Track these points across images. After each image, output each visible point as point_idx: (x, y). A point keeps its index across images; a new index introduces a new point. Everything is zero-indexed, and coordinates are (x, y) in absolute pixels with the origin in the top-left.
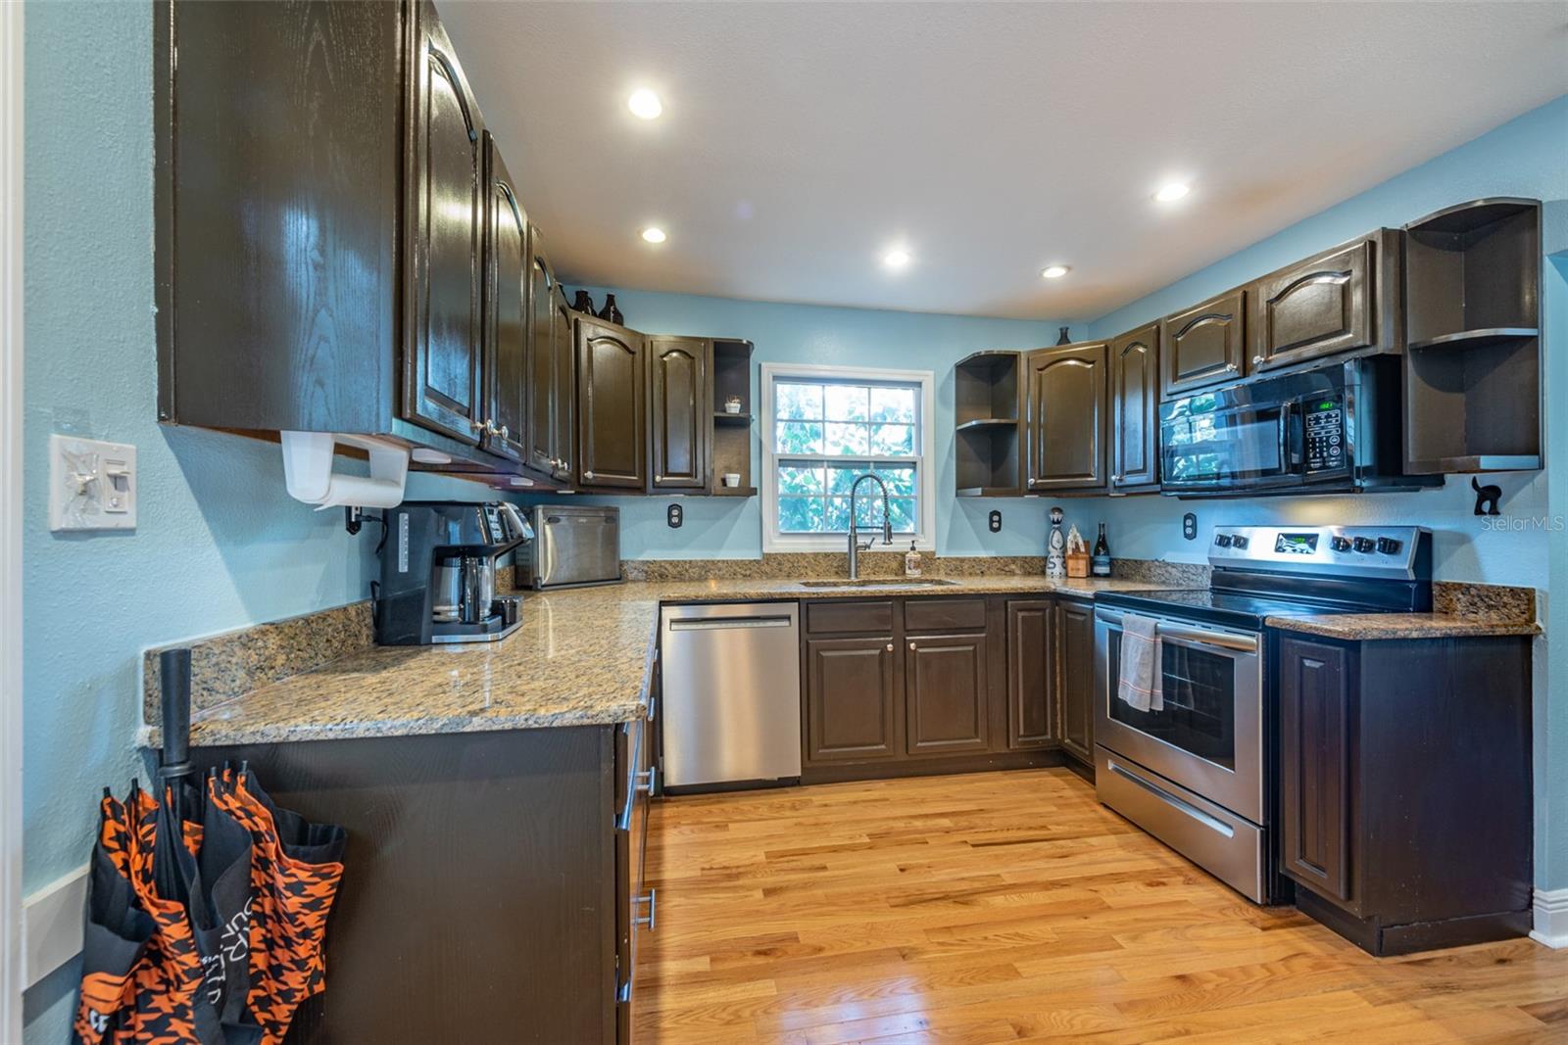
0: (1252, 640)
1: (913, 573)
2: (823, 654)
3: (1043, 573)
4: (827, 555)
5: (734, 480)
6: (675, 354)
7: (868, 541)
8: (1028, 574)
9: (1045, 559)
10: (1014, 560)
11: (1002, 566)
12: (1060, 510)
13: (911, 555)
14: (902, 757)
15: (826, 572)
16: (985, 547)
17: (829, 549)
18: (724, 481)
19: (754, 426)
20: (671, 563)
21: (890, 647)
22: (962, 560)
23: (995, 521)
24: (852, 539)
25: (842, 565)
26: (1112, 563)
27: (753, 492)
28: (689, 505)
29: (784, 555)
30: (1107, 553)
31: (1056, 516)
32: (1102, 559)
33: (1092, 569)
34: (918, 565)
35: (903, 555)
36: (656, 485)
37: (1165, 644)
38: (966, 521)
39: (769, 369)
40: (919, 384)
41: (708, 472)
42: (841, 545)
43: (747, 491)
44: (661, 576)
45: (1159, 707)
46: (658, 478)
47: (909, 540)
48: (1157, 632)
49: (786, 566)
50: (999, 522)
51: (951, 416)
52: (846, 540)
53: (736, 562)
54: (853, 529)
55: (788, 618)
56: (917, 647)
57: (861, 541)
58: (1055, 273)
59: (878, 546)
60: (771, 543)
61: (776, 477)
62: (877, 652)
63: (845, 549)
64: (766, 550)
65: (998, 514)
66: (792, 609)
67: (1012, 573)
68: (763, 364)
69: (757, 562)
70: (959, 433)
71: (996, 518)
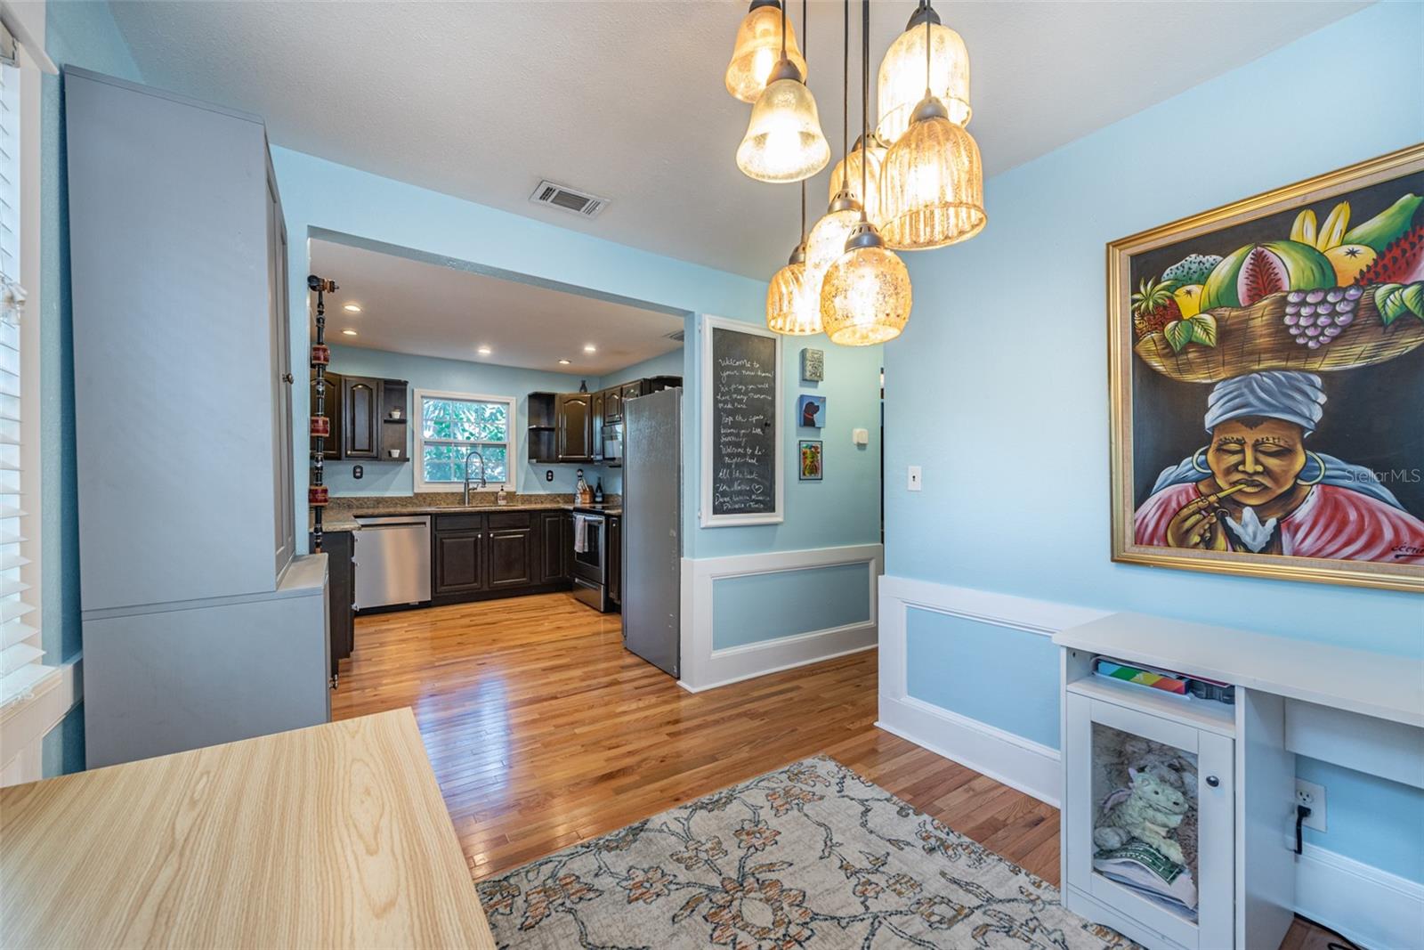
0: (602, 518)
1: (502, 502)
2: (444, 540)
3: (574, 502)
4: (453, 494)
5: (396, 453)
6: (360, 387)
7: (475, 486)
8: (566, 502)
9: (575, 495)
10: (559, 495)
11: (554, 498)
12: (581, 470)
13: (501, 493)
14: (486, 588)
15: (453, 503)
16: (544, 489)
17: (455, 491)
18: (390, 453)
19: (409, 423)
20: (355, 498)
21: (480, 536)
22: (531, 496)
23: (550, 476)
24: (467, 484)
25: (461, 498)
26: (603, 496)
27: (408, 460)
28: (368, 467)
29: (427, 494)
30: (601, 491)
31: (580, 473)
32: (599, 494)
33: (594, 500)
34: (504, 498)
35: (497, 493)
36: (347, 456)
37: (589, 526)
38: (534, 476)
39: (418, 392)
40: (508, 404)
41: (380, 449)
42: (460, 489)
43: (403, 459)
44: (349, 506)
45: (586, 550)
46: (349, 452)
47: (500, 485)
48: (585, 520)
49: (428, 500)
50: (552, 476)
51: (526, 420)
52: (463, 486)
53: (397, 498)
54: (467, 480)
55: (425, 523)
56: (494, 536)
57: (471, 486)
58: (565, 362)
59: (480, 489)
60: (419, 487)
61: (422, 450)
62: (473, 539)
63: (463, 490)
64: (416, 491)
65: (551, 472)
66: (428, 519)
67: (558, 502)
68: (415, 390)
69: (410, 497)
70: (530, 430)
71: (550, 474)
